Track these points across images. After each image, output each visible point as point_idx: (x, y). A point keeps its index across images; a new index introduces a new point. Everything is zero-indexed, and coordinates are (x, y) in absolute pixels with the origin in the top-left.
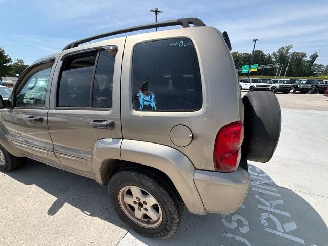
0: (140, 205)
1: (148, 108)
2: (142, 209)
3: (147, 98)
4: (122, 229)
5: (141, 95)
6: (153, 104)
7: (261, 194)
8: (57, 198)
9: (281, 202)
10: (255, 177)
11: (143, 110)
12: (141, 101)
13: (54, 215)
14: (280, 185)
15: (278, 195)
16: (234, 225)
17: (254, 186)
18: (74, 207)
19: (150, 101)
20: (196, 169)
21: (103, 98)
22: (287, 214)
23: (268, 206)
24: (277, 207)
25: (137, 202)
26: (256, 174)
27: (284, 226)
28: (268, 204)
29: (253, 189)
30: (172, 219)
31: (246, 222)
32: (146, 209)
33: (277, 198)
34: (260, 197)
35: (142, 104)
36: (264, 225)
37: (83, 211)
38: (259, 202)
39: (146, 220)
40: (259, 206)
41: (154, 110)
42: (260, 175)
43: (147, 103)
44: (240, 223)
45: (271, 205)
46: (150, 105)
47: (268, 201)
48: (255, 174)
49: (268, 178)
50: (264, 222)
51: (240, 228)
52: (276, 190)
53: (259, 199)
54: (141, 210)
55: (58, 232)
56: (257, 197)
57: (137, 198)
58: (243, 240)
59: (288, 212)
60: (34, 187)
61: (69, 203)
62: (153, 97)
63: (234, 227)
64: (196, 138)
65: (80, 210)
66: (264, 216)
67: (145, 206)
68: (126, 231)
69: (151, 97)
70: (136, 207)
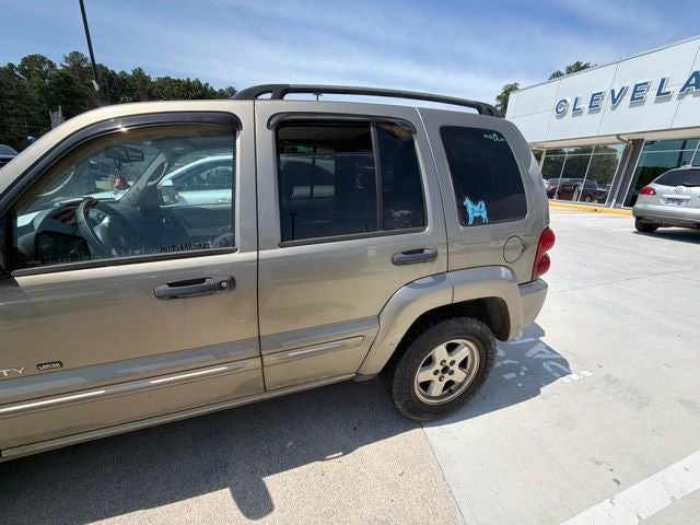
0: (445, 370)
1: (478, 221)
2: (446, 375)
3: (477, 208)
5: (469, 203)
6: (484, 215)
8: (227, 489)
12: (469, 211)
19: (480, 211)
21: (406, 212)
25: (441, 368)
32: (451, 372)
35: (471, 216)
37: (323, 460)
39: (448, 390)
41: (485, 223)
43: (477, 215)
46: (480, 216)
54: (443, 379)
57: (441, 362)
58: (509, 361)
62: (483, 205)
67: (451, 368)
68: (421, 429)
69: (480, 205)
70: (436, 378)
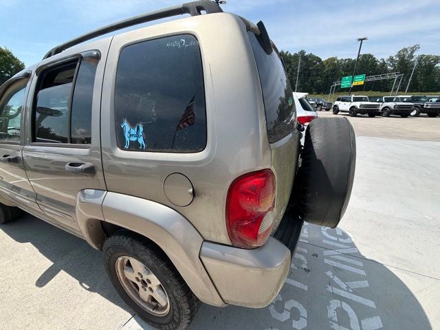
0: (144, 283)
1: (135, 146)
2: (147, 289)
3: (134, 132)
4: (125, 312)
5: (126, 125)
6: (141, 141)
7: (336, 270)
8: (53, 263)
9: (365, 284)
10: (332, 243)
11: (128, 150)
12: (127, 135)
13: (44, 288)
14: (368, 257)
15: (363, 273)
16: (285, 316)
17: (328, 257)
18: (70, 277)
19: (137, 136)
20: (205, 240)
22: (371, 304)
23: (342, 289)
24: (355, 292)
25: (140, 279)
26: (336, 239)
27: (363, 322)
28: (344, 286)
29: (326, 261)
30: (180, 309)
31: (304, 313)
32: (151, 289)
33: (359, 278)
34: (333, 275)
36: (331, 319)
37: (81, 283)
38: (331, 283)
39: (154, 304)
40: (330, 289)
41: (142, 150)
42: (341, 240)
43: (134, 139)
44: (295, 314)
45: (348, 287)
46: (137, 141)
47: (344, 280)
48: (333, 238)
49: (352, 245)
50: (332, 313)
51: (294, 321)
52: (361, 264)
53: (332, 277)
54: (145, 290)
55: (42, 311)
56: (329, 273)
57: (139, 273)
59: (372, 300)
60: (29, 247)
61: (66, 270)
62: (141, 129)
63: (284, 320)
64: (199, 195)
65: (78, 282)
66: (335, 304)
67: (149, 285)
68: (131, 316)
69: (138, 129)
70: (140, 285)
